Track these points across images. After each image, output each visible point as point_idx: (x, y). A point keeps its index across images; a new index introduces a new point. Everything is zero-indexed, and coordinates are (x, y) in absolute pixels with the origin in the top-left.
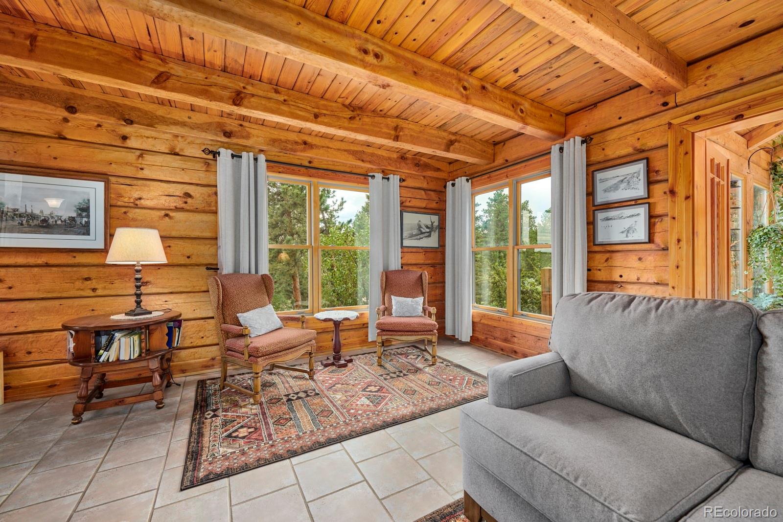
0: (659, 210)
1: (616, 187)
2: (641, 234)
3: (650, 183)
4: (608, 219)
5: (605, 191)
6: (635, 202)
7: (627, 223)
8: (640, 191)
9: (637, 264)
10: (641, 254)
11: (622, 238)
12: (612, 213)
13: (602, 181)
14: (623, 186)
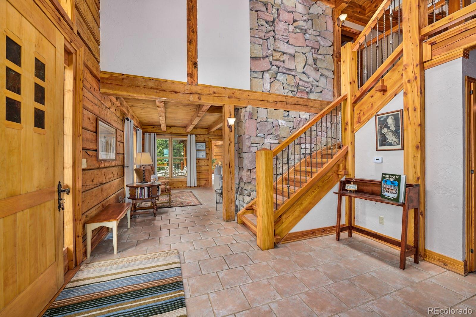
0: (207, 152)
1: (200, 147)
2: (205, 157)
3: (206, 147)
4: (199, 153)
5: (198, 147)
6: (204, 150)
7: (202, 154)
8: (204, 148)
9: (204, 162)
10: (205, 160)
11: (201, 157)
12: (199, 152)
13: (198, 145)
14: (202, 147)
